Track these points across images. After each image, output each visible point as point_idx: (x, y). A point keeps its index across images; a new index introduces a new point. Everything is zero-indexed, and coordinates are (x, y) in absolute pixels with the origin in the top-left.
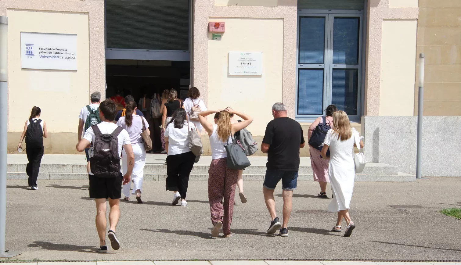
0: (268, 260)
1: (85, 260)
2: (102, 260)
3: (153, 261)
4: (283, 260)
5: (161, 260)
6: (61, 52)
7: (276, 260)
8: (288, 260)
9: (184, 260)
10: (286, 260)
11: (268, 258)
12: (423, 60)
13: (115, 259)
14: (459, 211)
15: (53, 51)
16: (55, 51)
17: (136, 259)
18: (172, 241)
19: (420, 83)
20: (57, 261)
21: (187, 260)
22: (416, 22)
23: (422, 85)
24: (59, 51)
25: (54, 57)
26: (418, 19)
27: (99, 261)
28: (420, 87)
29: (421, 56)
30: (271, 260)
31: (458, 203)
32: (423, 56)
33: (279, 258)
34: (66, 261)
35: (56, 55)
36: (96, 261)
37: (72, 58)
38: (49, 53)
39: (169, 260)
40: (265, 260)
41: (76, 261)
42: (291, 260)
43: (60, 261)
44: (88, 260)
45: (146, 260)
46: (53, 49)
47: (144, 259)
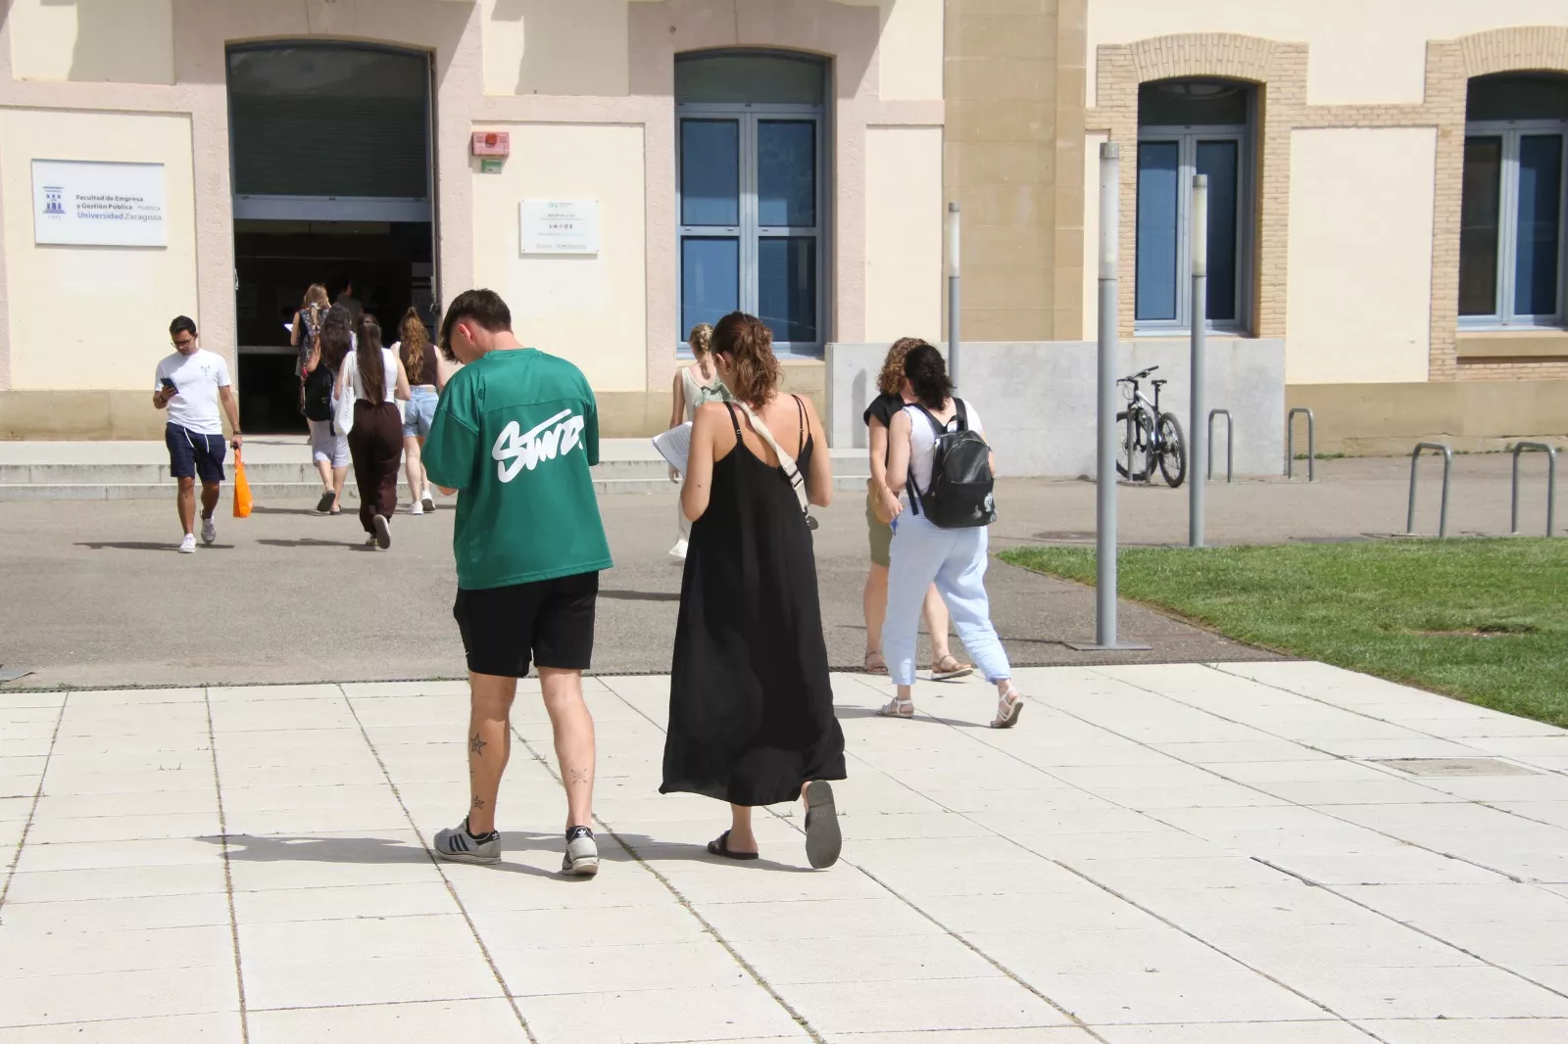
0: (604, 675)
1: (179, 685)
2: (220, 685)
3: (338, 683)
4: (638, 674)
5: (358, 681)
6: (128, 204)
7: (625, 674)
8: (652, 673)
9: (411, 681)
10: (645, 674)
11: (606, 671)
12: (957, 216)
13: (250, 681)
14: (1035, 554)
15: (110, 202)
16: (114, 203)
17: (302, 681)
18: (387, 638)
19: (951, 268)
20: (114, 688)
21: (418, 680)
22: (939, 132)
23: (957, 273)
24: (123, 202)
25: (112, 216)
26: (943, 126)
27: (215, 686)
28: (951, 279)
29: (951, 209)
30: (611, 674)
31: (1035, 535)
32: (956, 207)
33: (630, 671)
34: (135, 687)
35: (118, 212)
36: (205, 687)
37: (154, 218)
38: (101, 207)
39: (376, 681)
40: (598, 675)
41: (158, 687)
42: (659, 673)
43: (122, 687)
44: (188, 685)
45: (323, 682)
46: (109, 198)
47: (320, 680)
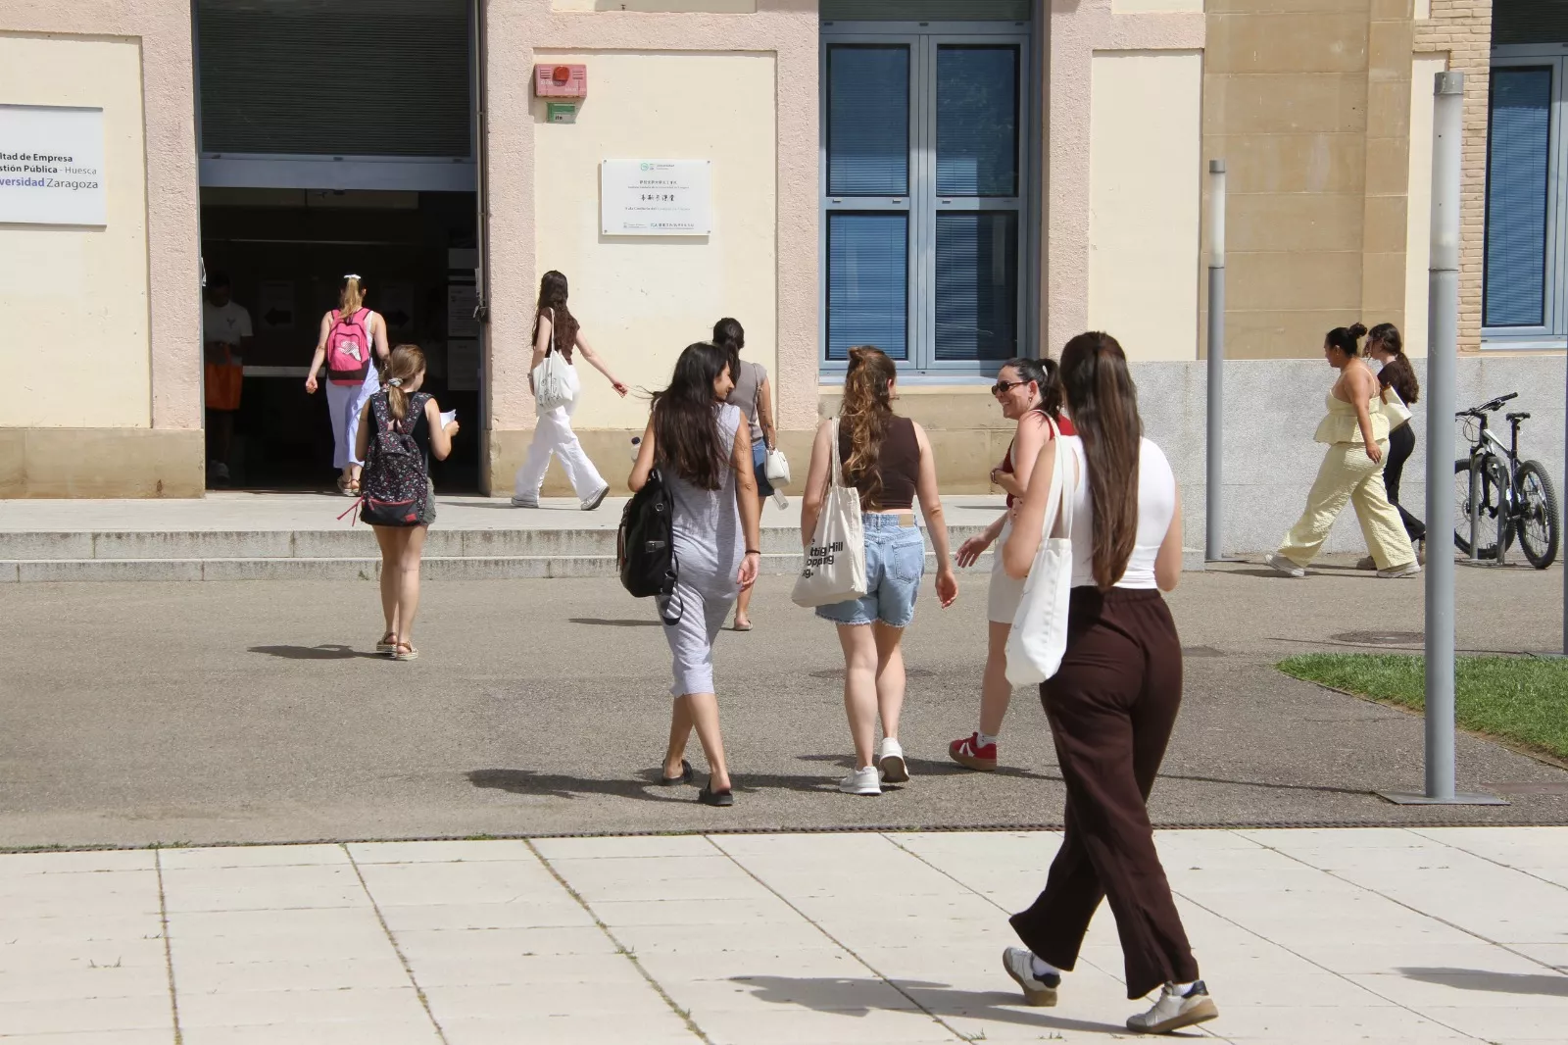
0: (716, 832)
1: (120, 845)
2: (177, 845)
3: (343, 842)
4: (765, 831)
5: (371, 840)
6: (53, 164)
7: (745, 831)
8: (783, 831)
9: (445, 839)
10: (775, 831)
11: (720, 826)
12: (1222, 179)
13: (218, 840)
14: (1333, 664)
15: (26, 162)
16: (32, 163)
17: (290, 840)
18: (410, 779)
19: (1213, 253)
20: (26, 850)
21: (455, 839)
22: (1197, 58)
23: (1221, 262)
24: (45, 163)
25: (28, 182)
26: (1203, 50)
27: (168, 847)
28: (1212, 269)
29: (1213, 169)
30: (726, 832)
31: (1332, 637)
32: (1220, 168)
33: (754, 826)
34: (57, 848)
35: (37, 176)
36: (157, 848)
37: (88, 185)
38: (13, 169)
39: (396, 841)
40: (707, 832)
41: (89, 849)
42: (794, 830)
43: (38, 849)
44: (131, 844)
45: (320, 841)
46: (23, 157)
47: (317, 838)
